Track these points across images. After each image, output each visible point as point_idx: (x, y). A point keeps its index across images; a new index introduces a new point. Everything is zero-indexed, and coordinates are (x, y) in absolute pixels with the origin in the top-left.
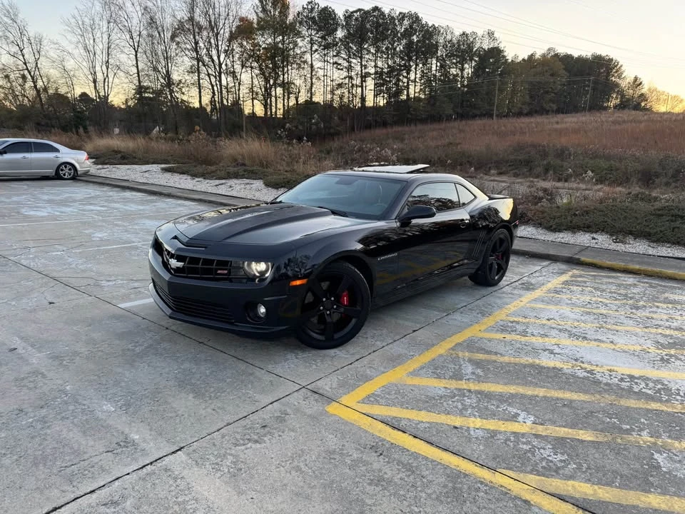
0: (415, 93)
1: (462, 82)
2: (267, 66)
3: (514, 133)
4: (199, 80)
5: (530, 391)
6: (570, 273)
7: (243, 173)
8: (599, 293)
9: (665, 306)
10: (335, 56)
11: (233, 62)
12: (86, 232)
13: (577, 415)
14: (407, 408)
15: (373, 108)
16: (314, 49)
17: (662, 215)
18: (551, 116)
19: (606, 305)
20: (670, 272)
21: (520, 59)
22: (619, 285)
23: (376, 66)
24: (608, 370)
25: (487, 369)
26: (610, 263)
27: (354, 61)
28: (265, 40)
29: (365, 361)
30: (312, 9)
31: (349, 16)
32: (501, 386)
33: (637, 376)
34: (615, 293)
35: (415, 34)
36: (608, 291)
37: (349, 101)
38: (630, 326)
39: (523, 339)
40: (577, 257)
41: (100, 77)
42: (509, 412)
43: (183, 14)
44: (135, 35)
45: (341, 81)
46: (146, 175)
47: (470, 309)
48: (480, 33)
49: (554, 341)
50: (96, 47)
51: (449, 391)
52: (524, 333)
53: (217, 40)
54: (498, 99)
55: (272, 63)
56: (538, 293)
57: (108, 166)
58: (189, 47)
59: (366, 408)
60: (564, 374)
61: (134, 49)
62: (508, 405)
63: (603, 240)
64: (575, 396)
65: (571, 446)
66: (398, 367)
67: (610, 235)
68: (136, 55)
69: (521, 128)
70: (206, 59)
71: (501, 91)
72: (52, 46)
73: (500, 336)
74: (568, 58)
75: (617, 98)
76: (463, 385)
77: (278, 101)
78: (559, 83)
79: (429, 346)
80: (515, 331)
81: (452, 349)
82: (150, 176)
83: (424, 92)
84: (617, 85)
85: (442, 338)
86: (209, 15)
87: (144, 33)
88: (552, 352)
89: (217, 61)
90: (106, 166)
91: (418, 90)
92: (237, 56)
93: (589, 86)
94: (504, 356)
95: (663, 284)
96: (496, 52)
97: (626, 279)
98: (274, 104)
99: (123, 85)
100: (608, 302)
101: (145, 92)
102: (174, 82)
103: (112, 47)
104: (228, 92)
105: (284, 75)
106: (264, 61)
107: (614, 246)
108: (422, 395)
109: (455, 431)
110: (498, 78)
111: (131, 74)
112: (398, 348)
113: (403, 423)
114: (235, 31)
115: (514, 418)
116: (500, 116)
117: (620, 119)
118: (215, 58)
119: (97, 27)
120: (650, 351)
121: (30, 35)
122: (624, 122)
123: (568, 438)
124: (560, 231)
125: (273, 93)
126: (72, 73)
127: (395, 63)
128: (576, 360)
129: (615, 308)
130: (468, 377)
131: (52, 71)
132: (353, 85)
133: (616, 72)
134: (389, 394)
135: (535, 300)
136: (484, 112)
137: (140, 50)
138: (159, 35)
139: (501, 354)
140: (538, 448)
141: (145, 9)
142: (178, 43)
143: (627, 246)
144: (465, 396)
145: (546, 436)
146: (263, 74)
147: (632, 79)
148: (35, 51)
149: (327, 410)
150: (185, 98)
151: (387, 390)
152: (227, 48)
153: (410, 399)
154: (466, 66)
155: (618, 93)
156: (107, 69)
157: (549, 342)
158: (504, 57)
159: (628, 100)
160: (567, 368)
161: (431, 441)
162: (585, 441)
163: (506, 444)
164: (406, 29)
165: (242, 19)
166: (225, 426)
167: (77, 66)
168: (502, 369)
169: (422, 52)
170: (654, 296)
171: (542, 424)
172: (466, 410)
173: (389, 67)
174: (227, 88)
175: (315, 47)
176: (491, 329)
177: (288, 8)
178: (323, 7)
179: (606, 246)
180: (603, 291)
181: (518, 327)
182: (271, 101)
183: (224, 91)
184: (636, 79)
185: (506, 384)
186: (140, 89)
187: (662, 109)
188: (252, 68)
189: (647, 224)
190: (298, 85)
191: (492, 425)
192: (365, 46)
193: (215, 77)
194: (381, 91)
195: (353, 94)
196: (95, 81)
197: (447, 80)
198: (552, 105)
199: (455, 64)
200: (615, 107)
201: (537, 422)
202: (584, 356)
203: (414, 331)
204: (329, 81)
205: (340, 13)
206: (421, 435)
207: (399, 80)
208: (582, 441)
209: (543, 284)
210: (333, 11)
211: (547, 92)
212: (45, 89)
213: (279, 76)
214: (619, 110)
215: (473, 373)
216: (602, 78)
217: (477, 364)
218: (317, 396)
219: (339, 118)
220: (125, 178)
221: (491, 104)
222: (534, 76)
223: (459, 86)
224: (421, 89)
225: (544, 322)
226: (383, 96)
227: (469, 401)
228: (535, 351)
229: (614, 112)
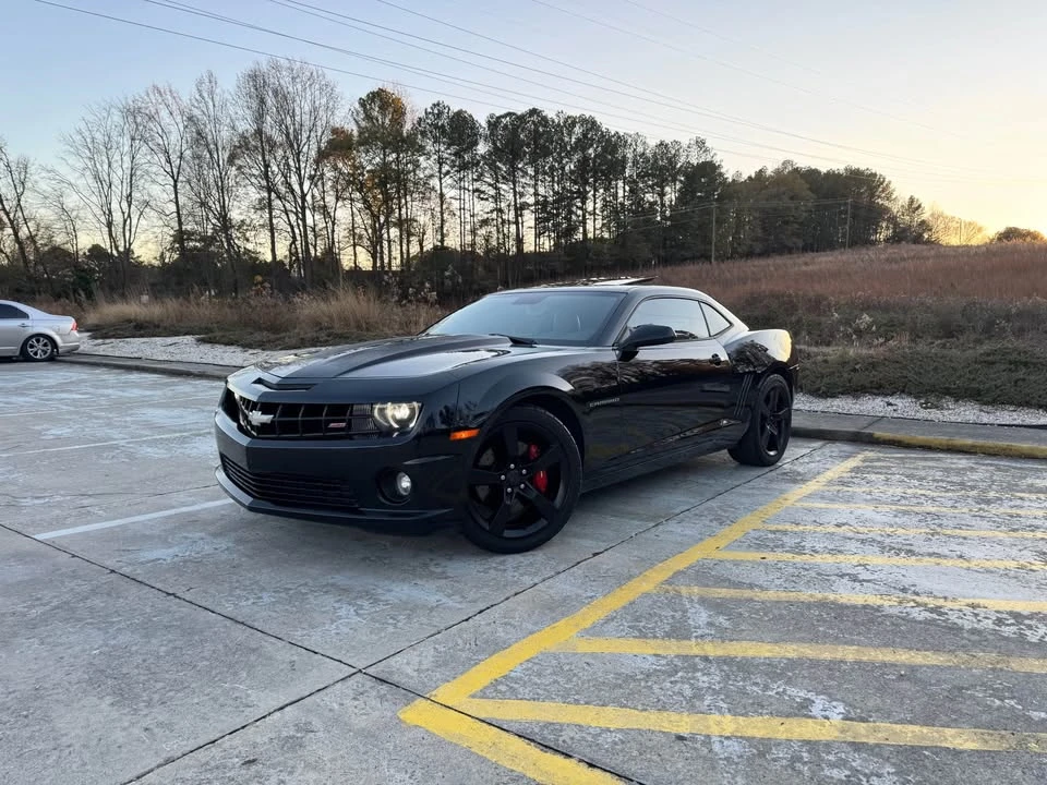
0: (595, 229)
1: (663, 213)
2: (375, 197)
3: (744, 281)
4: (271, 220)
5: (826, 653)
6: (860, 457)
7: (326, 338)
8: (917, 483)
9: (1034, 497)
10: (476, 180)
11: (324, 192)
12: (37, 428)
13: (931, 696)
14: (577, 702)
15: (535, 253)
16: (444, 170)
17: (993, 363)
18: (795, 256)
19: (933, 499)
20: (1025, 446)
21: (744, 177)
22: (947, 470)
23: (536, 194)
24: (968, 605)
25: (736, 615)
26: (924, 437)
27: (504, 187)
28: (370, 160)
29: (495, 613)
30: (440, 114)
31: (494, 123)
32: (769, 647)
33: (1025, 613)
34: (942, 481)
35: (592, 145)
36: (930, 478)
37: (499, 244)
38: (984, 530)
39: (798, 559)
40: (867, 431)
41: (117, 217)
42: (792, 698)
43: (246, 126)
44: (174, 157)
45: (486, 216)
46: (171, 349)
47: (696, 515)
48: (685, 142)
49: (855, 560)
50: (113, 175)
51: (663, 662)
52: (799, 549)
53: (299, 161)
54: (717, 234)
55: (382, 193)
56: (811, 487)
57: (113, 340)
58: (257, 173)
59: (488, 709)
60: (886, 616)
61: (173, 177)
62: (786, 683)
63: (904, 406)
64: (918, 658)
65: (936, 764)
66: (563, 621)
67: (915, 397)
68: (175, 186)
69: (753, 273)
70: (283, 189)
71: (720, 222)
72: (44, 174)
73: (755, 556)
74: (812, 175)
75: (887, 228)
76: (692, 648)
77: (393, 248)
78: (803, 208)
79: (623, 579)
80: (783, 546)
81: (669, 582)
82: (178, 351)
83: (609, 228)
84: (887, 210)
85: (647, 563)
86: (286, 127)
87: (188, 154)
88: (854, 579)
89: (299, 192)
90: (108, 341)
91: (599, 224)
92: (330, 183)
93: (846, 213)
94: (767, 589)
95: (1019, 465)
96: (709, 169)
97: (955, 461)
98: (386, 252)
99: (155, 229)
100: (935, 494)
101: (189, 239)
102: (234, 222)
103: (138, 173)
104: (316, 236)
105: (400, 210)
106: (370, 190)
107: (923, 414)
108: (606, 672)
109: (678, 746)
110: (715, 204)
111: (168, 213)
112: (563, 586)
113: (565, 736)
114: (326, 147)
115: (802, 710)
116: (722, 258)
117: (896, 255)
118: (296, 187)
119: (115, 146)
120: (1034, 567)
121: (11, 159)
122: (903, 259)
123: (926, 748)
124: (833, 396)
125: (385, 236)
126: (74, 213)
127: (563, 188)
128: (904, 590)
129: (950, 503)
130: (700, 632)
131: (42, 211)
132: (503, 222)
133: (883, 191)
134: (539, 675)
135: (810, 496)
136: (698, 254)
137: (181, 178)
138: (211, 154)
139: (761, 587)
140: (865, 775)
141: (190, 119)
142: (239, 168)
143: (946, 413)
144: (696, 670)
145: (878, 745)
146: (369, 207)
147: (907, 200)
148: (17, 181)
149: (402, 717)
150: (250, 246)
151: (536, 668)
152: (313, 173)
153: (583, 683)
154: (668, 189)
155: (888, 220)
156: (130, 206)
157: (848, 561)
158: (721, 174)
159: (904, 230)
160: (889, 604)
161: (627, 773)
162: (961, 752)
163: (793, 769)
164: (578, 140)
165: (335, 131)
166: (158, 766)
167: (82, 203)
168: (765, 614)
169: (602, 171)
170: (1009, 482)
171: (863, 720)
172: (701, 698)
173: (556, 193)
174: (314, 230)
175: (446, 168)
176: (737, 545)
177: (404, 114)
178: (455, 111)
179: (911, 414)
180: (921, 479)
181: (785, 539)
182: (382, 247)
183: (311, 236)
184: (912, 200)
185: (776, 642)
186: (181, 236)
187: (954, 240)
188: (352, 200)
189: (971, 377)
190: (422, 223)
191: (759, 727)
192: (520, 166)
193: (296, 214)
194: (546, 229)
195: (504, 235)
196: (110, 225)
197: (642, 211)
198: (795, 240)
199: (652, 187)
200: (887, 240)
201: (853, 715)
202: (917, 582)
203: (595, 554)
204: (468, 215)
205: (482, 119)
206: (607, 761)
207: (571, 212)
208: (956, 753)
209: (819, 473)
210: (471, 116)
211: (786, 223)
212: (32, 238)
213: (393, 211)
214: (892, 244)
215: (710, 624)
216: (865, 200)
217: (718, 606)
218: (384, 688)
219: (485, 267)
220: (136, 355)
221: (707, 241)
222: (767, 200)
223: (659, 218)
224: (603, 225)
225: (832, 529)
226: (549, 236)
227: (705, 678)
228: (823, 578)
229: (886, 248)
